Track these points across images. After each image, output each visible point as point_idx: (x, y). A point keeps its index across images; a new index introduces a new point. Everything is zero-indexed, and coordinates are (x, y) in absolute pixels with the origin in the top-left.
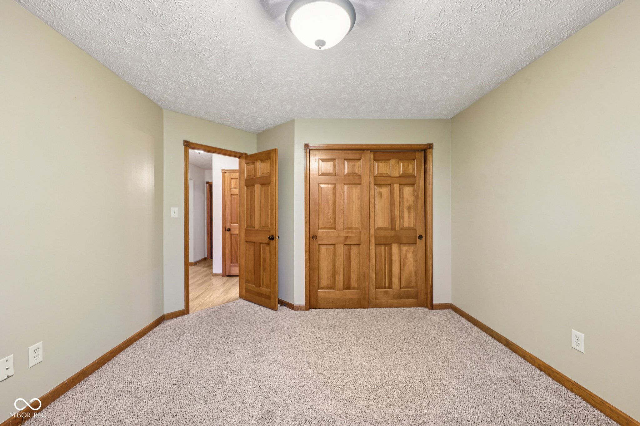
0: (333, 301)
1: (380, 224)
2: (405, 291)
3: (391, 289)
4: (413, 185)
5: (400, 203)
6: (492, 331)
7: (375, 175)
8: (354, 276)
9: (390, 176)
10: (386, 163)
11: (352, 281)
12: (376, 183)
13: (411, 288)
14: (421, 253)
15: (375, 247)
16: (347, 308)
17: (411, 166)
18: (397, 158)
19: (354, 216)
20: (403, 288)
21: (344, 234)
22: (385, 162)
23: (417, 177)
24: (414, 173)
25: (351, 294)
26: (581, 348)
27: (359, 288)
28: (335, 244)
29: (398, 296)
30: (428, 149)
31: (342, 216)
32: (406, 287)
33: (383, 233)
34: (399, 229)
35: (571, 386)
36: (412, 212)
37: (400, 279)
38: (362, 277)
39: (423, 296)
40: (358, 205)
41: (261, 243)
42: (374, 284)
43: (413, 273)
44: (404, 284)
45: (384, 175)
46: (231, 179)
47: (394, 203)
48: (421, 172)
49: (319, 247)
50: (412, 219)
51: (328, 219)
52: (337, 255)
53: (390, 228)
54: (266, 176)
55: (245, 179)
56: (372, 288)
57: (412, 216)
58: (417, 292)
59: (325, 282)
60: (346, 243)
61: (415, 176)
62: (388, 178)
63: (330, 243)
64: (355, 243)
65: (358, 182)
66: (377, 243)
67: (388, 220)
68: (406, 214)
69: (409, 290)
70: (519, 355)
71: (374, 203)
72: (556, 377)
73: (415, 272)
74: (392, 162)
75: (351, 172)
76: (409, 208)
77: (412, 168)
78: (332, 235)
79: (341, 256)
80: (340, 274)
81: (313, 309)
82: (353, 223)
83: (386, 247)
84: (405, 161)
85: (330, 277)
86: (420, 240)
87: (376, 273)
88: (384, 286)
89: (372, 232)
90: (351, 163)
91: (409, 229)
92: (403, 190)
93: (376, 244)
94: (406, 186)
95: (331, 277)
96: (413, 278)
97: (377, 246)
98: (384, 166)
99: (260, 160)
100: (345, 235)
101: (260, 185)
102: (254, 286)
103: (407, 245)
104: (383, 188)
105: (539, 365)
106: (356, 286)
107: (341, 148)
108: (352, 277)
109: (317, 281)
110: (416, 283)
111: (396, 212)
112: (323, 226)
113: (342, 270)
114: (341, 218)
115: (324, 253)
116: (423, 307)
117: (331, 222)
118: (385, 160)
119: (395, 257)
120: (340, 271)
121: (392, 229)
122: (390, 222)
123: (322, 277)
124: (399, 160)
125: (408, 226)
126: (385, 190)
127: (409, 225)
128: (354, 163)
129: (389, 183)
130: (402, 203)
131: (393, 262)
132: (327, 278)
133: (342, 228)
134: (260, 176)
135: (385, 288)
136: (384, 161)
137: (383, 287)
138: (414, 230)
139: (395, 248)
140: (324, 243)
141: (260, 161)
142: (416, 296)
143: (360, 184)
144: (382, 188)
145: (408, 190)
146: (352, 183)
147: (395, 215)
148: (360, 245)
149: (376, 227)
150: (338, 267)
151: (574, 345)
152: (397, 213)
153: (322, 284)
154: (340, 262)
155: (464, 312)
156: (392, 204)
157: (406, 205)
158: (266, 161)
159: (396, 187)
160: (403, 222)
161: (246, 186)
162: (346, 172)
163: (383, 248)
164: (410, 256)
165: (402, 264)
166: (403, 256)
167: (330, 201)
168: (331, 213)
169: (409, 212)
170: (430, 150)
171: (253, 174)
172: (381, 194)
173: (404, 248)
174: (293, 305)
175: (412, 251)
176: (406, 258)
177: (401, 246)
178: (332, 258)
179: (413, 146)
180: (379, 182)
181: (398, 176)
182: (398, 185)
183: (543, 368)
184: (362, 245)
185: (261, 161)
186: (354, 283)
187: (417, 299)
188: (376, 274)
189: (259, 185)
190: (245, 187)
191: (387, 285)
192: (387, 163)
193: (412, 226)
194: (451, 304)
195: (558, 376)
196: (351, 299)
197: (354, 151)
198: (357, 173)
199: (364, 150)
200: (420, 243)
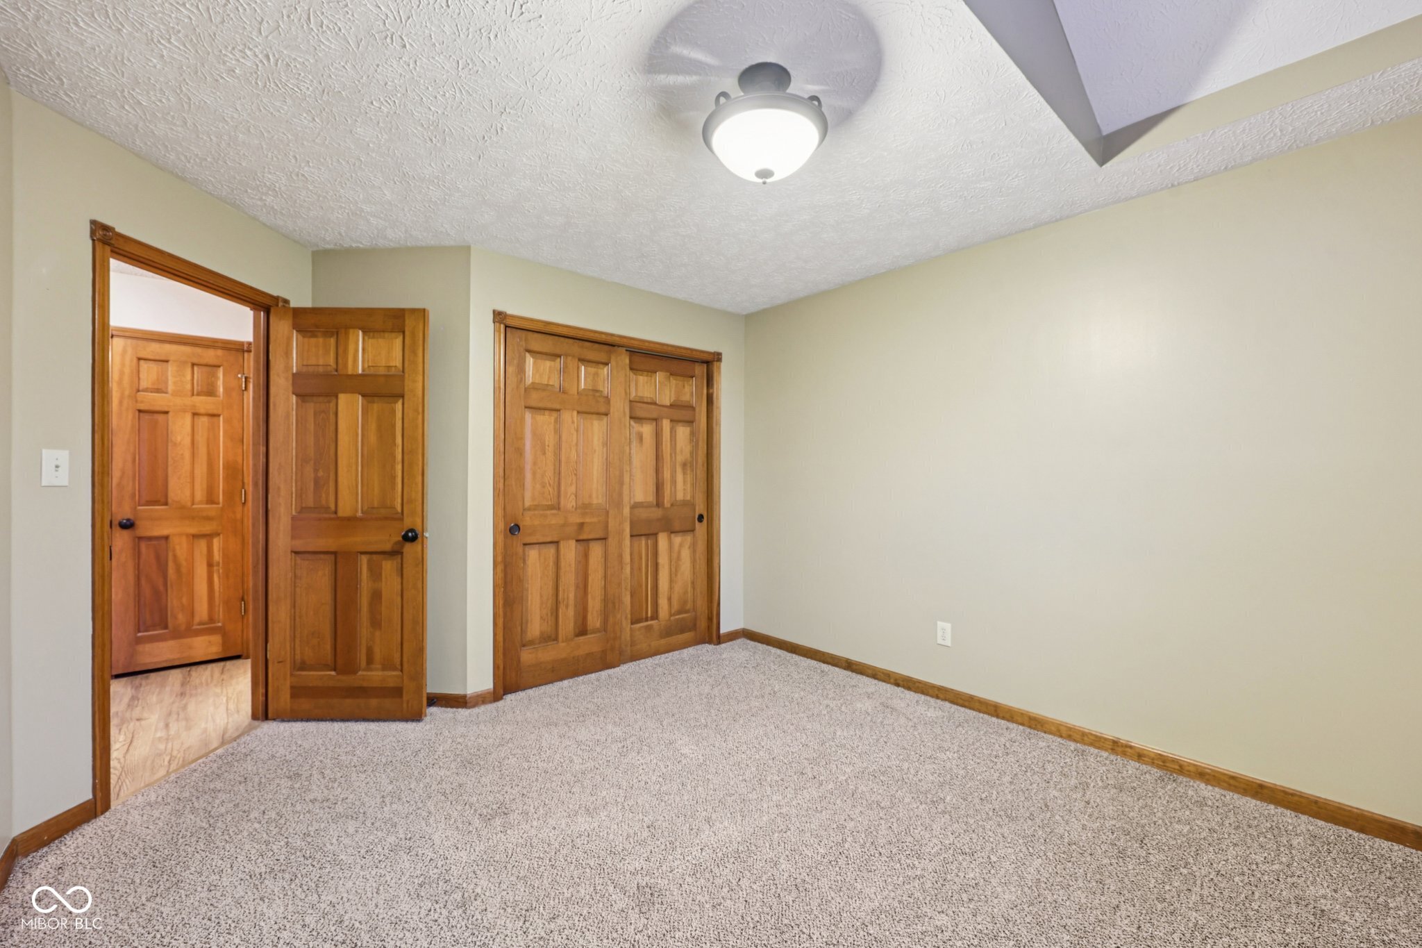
0: (553, 667)
1: (639, 496)
2: (678, 619)
3: (657, 621)
4: (690, 422)
5: (671, 455)
6: (823, 653)
7: (631, 399)
8: (595, 604)
9: (655, 404)
10: (649, 378)
11: (589, 617)
12: (634, 416)
13: (686, 612)
14: (701, 546)
15: (631, 542)
16: (581, 676)
17: (687, 389)
18: (667, 371)
19: (595, 480)
20: (674, 615)
21: (575, 519)
22: (647, 376)
23: (697, 410)
24: (691, 402)
25: (589, 645)
26: (948, 643)
27: (604, 628)
28: (557, 543)
29: (668, 632)
30: (715, 363)
31: (572, 480)
32: (679, 612)
33: (643, 514)
34: (669, 506)
35: (937, 692)
36: (689, 472)
37: (670, 599)
38: (609, 604)
39: (703, 624)
40: (603, 458)
41: (362, 553)
42: (629, 616)
43: (690, 585)
44: (676, 606)
45: (645, 401)
46: (139, 359)
47: (662, 456)
48: (702, 402)
49: (524, 551)
50: (689, 485)
51: (544, 487)
52: (563, 564)
53: (655, 503)
54: (386, 376)
55: (294, 375)
56: (626, 625)
57: (689, 479)
58: (695, 619)
59: (536, 626)
60: (581, 537)
61: (693, 407)
62: (653, 407)
63: (549, 539)
64: (598, 536)
65: (603, 410)
66: (635, 533)
67: (652, 489)
68: (680, 477)
69: (683, 618)
70: (868, 676)
71: (630, 453)
72: (918, 687)
73: (693, 583)
74: (659, 376)
75: (591, 388)
76: (684, 465)
77: (690, 391)
78: (553, 522)
79: (570, 565)
80: (567, 607)
81: (509, 695)
82: (594, 495)
83: (649, 541)
84: (679, 378)
85: (547, 615)
86: (700, 524)
87: (631, 592)
88: (644, 616)
89: (627, 511)
90: (592, 370)
91: (685, 503)
92: (675, 432)
93: (631, 536)
94: (680, 424)
95: (549, 614)
96: (689, 595)
97: (635, 538)
98: (647, 383)
99: (360, 329)
100: (579, 520)
101: (360, 397)
102: (333, 673)
103: (681, 534)
104: (644, 425)
105: (896, 680)
106: (598, 625)
107: (572, 333)
108: (590, 608)
109: (519, 629)
110: (694, 602)
111: (665, 472)
112: (532, 504)
113: (572, 596)
114: (571, 484)
115: (535, 562)
116: (704, 643)
117: (550, 494)
118: (648, 371)
119: (663, 560)
120: (568, 598)
121: (658, 505)
122: (655, 491)
123: (529, 618)
124: (671, 374)
125: (682, 499)
126: (647, 430)
127: (684, 496)
128: (596, 369)
129: (654, 415)
130: (673, 455)
131: (660, 567)
132: (541, 617)
133: (573, 506)
134: (360, 372)
135: (647, 620)
136: (645, 373)
137: (642, 619)
138: (690, 505)
139: (663, 540)
140: (535, 541)
141: (360, 333)
142: (693, 627)
143: (606, 415)
144: (642, 426)
145: (683, 432)
146: (592, 411)
147: (663, 477)
148: (605, 539)
149: (632, 502)
150: (564, 590)
151: (940, 641)
152: (667, 475)
153: (529, 633)
154: (569, 579)
155: (770, 636)
156: (658, 457)
157: (680, 458)
158: (386, 335)
159: (666, 424)
160: (675, 491)
161: (297, 395)
162: (582, 386)
163: (643, 542)
164: (686, 554)
165: (673, 570)
166: (675, 555)
167: (548, 446)
168: (550, 473)
169: (684, 473)
170: (718, 363)
171: (332, 361)
172: (640, 438)
173: (677, 540)
174: (465, 696)
175: (689, 544)
176: (679, 558)
177: (673, 535)
178: (551, 573)
179: (694, 353)
180: (639, 413)
181: (669, 404)
182: (669, 420)
183: (901, 683)
184: (610, 539)
185: (364, 332)
186: (594, 620)
187: (695, 630)
188: (632, 596)
189: (357, 395)
190: (294, 396)
191: (649, 615)
192: (651, 377)
193: (688, 498)
194: (744, 629)
195: (920, 685)
196: (588, 655)
197: (597, 345)
198: (602, 391)
199: (614, 346)
200: (701, 529)
